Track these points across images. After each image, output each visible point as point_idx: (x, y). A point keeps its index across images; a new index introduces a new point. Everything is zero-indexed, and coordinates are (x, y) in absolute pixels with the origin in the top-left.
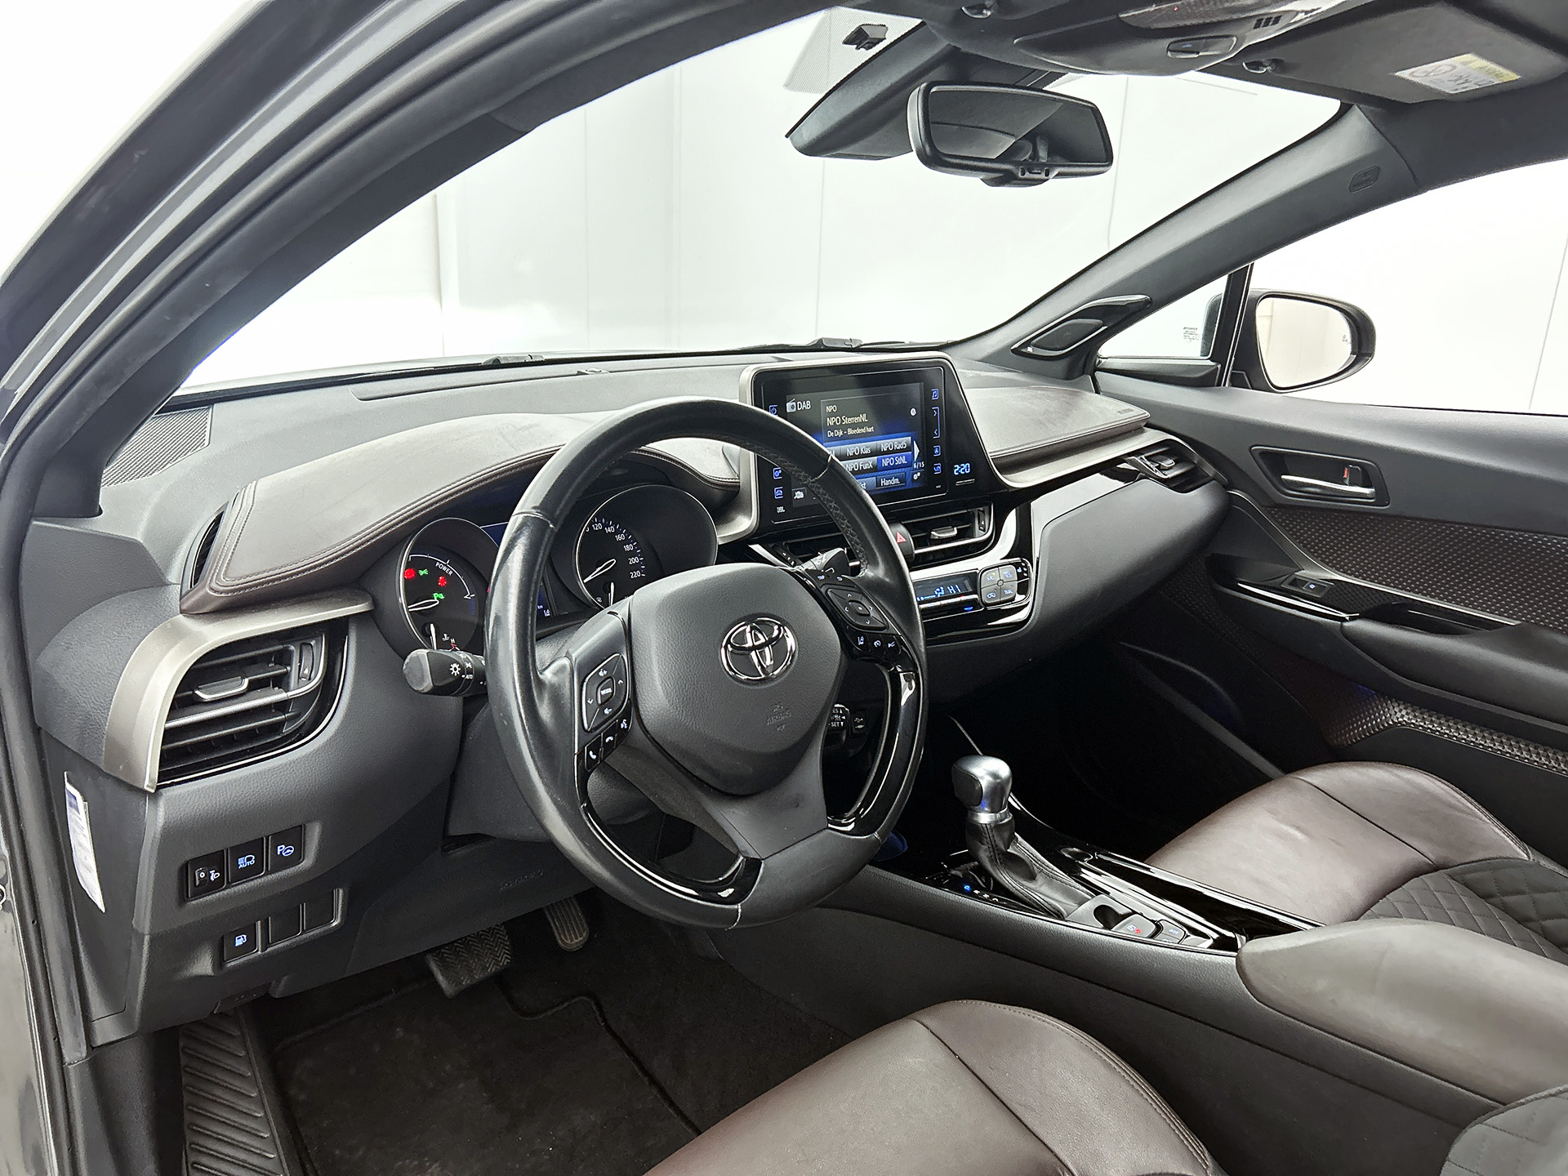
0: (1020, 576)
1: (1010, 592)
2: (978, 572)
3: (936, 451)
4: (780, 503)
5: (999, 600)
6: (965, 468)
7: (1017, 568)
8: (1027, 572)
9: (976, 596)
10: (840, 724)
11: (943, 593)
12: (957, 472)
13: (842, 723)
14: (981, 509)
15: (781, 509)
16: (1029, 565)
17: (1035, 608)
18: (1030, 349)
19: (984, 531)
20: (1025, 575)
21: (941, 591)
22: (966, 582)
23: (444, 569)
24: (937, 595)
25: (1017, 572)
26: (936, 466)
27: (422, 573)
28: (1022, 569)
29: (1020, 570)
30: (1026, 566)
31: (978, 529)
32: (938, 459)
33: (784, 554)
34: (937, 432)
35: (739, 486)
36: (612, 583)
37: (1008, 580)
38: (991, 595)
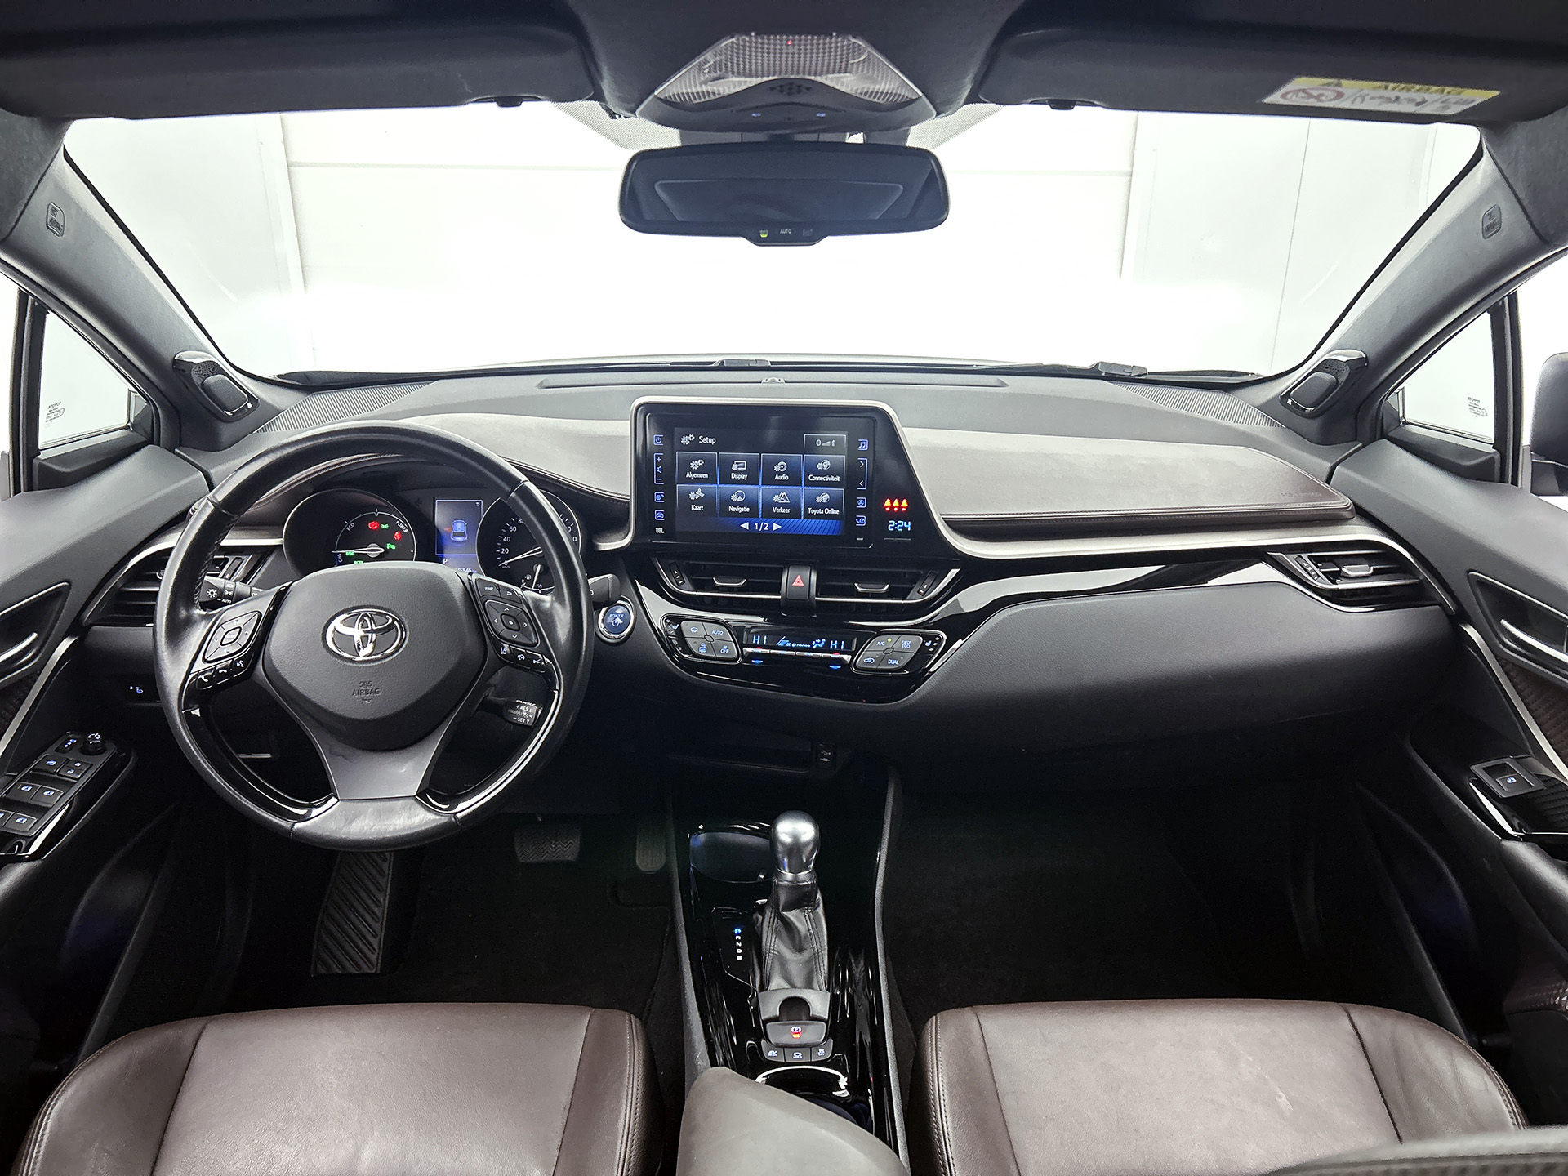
1: (896, 662)
4: (660, 524)
5: (876, 667)
7: (926, 641)
8: (935, 648)
9: (846, 657)
10: (526, 721)
11: (821, 646)
12: (891, 528)
13: (528, 721)
14: (937, 572)
15: (660, 531)
16: (945, 641)
18: (1290, 401)
19: (923, 593)
20: (932, 650)
21: (820, 643)
22: (855, 642)
23: (402, 527)
24: (812, 646)
25: (923, 645)
26: (859, 519)
27: (383, 526)
28: (933, 643)
29: (928, 644)
30: (940, 642)
31: (918, 592)
32: (861, 511)
33: (676, 572)
34: (863, 484)
35: (628, 503)
36: (539, 566)
37: (903, 652)
38: (869, 660)
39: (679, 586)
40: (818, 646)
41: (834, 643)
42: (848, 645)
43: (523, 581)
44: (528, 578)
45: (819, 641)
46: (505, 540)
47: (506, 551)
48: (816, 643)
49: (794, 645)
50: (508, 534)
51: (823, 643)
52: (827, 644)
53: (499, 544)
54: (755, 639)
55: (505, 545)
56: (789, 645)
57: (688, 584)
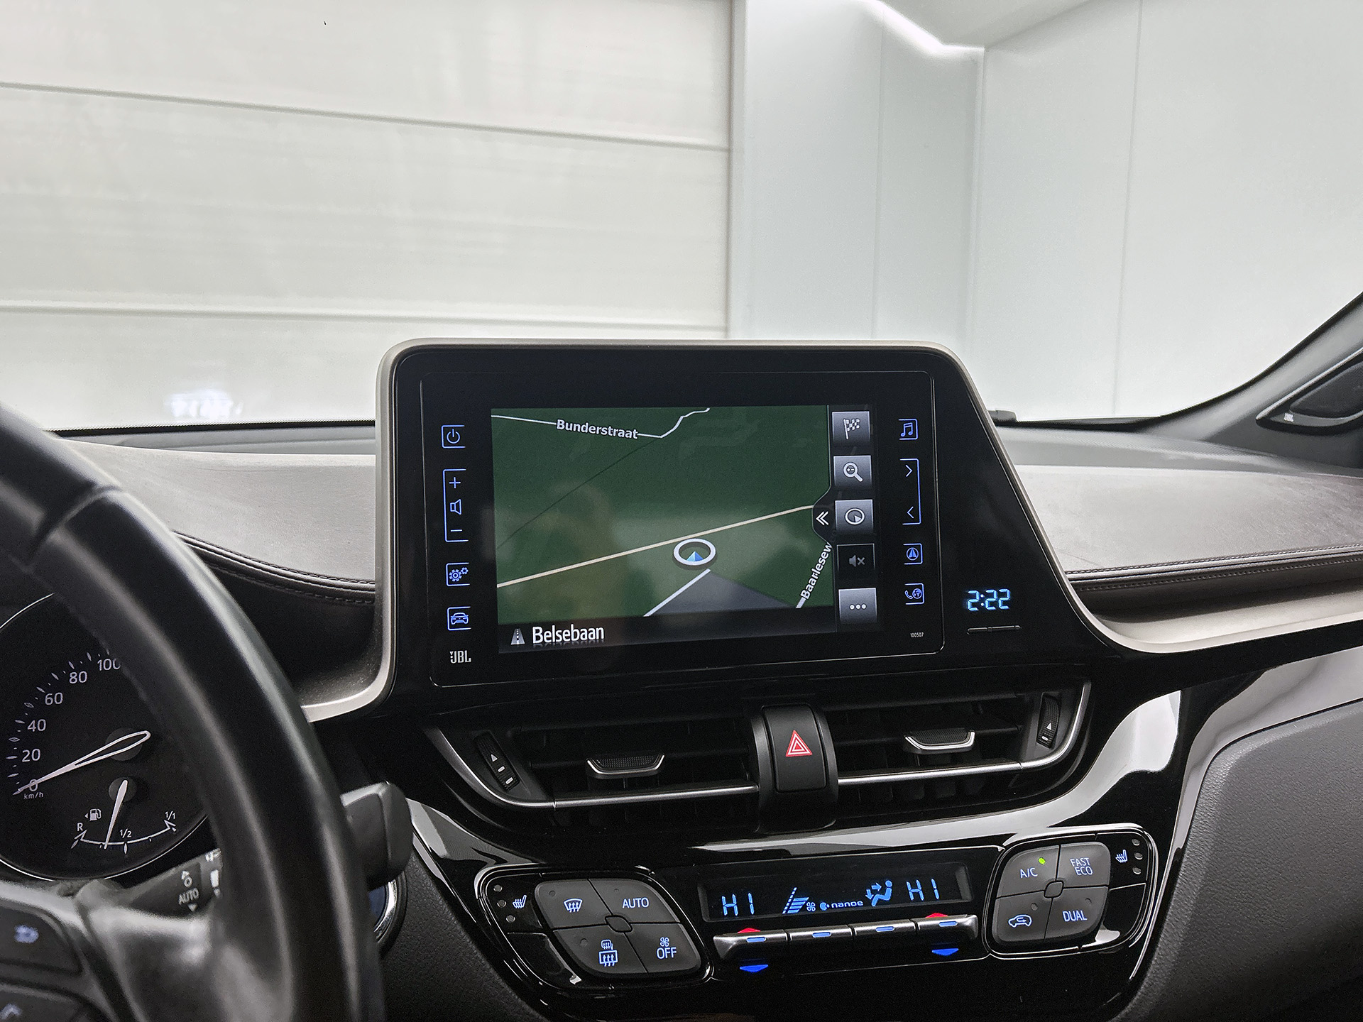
0: (1119, 873)
1: (1079, 916)
2: (1000, 848)
3: (912, 554)
4: (459, 641)
5: (1040, 937)
6: (997, 599)
7: (1114, 851)
8: (1141, 865)
9: (968, 921)
11: (887, 896)
12: (974, 605)
14: (1055, 693)
15: (460, 657)
16: (1153, 846)
17: (1151, 969)
18: (1289, 418)
19: (1051, 745)
20: (1137, 872)
21: (883, 891)
22: (962, 877)
25: (1114, 863)
26: (911, 589)
28: (1130, 856)
29: (1122, 858)
30: (1144, 849)
31: (1039, 740)
32: (915, 574)
33: (494, 759)
34: (915, 512)
35: (372, 599)
36: (125, 782)
37: (1081, 884)
38: (1021, 920)
39: (505, 790)
40: (880, 902)
41: (914, 886)
42: (950, 888)
43: (80, 826)
44: (94, 817)
45: (878, 887)
46: (32, 727)
47: (33, 755)
48: (874, 892)
49: (824, 906)
50: (41, 711)
51: (889, 891)
52: (899, 892)
53: (15, 739)
54: (726, 906)
55: (31, 740)
56: (811, 907)
57: (528, 785)
